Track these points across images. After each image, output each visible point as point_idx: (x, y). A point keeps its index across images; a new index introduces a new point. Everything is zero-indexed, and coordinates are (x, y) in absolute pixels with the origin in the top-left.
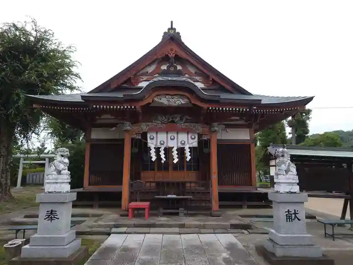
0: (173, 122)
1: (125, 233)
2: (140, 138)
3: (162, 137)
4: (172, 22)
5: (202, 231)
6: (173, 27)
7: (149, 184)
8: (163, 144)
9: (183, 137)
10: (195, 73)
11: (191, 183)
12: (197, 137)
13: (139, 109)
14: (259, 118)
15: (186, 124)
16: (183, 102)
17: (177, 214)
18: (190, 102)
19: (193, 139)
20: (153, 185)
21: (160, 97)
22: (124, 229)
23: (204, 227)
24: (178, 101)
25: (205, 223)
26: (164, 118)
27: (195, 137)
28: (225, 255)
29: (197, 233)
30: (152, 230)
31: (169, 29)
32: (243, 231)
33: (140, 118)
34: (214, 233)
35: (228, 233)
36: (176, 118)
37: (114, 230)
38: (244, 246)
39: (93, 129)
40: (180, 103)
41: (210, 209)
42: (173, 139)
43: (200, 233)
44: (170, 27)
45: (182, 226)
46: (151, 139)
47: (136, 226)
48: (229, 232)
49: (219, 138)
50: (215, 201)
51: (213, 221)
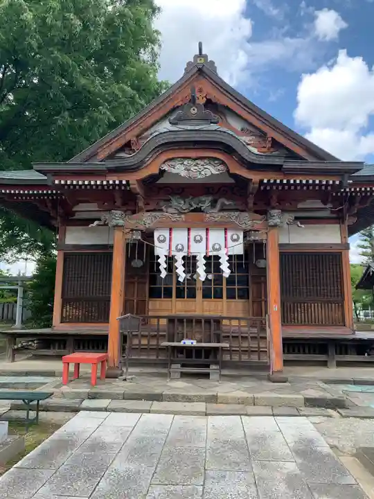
0: (198, 210)
1: (106, 410)
2: (140, 237)
3: (180, 237)
4: (200, 44)
5: (250, 409)
6: (203, 53)
7: (156, 320)
8: (181, 250)
9: (216, 237)
10: (242, 130)
11: (230, 319)
12: (241, 236)
13: (135, 186)
14: (357, 205)
15: (221, 214)
16: (215, 172)
17: (207, 376)
18: (228, 171)
19: (234, 240)
20: (164, 322)
21: (173, 163)
22: (104, 403)
23: (254, 402)
24: (205, 170)
25: (256, 395)
26: (183, 202)
27: (238, 238)
28: (291, 467)
29: (240, 415)
30: (156, 405)
31: (196, 57)
32: (330, 411)
33: (141, 204)
34: (273, 415)
35: (300, 416)
36: (204, 202)
37: (86, 403)
38: (332, 447)
39: (68, 227)
40: (209, 174)
41: (266, 367)
42: (200, 241)
43: (246, 415)
44: (198, 53)
45: (213, 399)
46: (160, 241)
47: (126, 397)
48: (302, 413)
49: (284, 240)
50: (277, 354)
51: (272, 391)
